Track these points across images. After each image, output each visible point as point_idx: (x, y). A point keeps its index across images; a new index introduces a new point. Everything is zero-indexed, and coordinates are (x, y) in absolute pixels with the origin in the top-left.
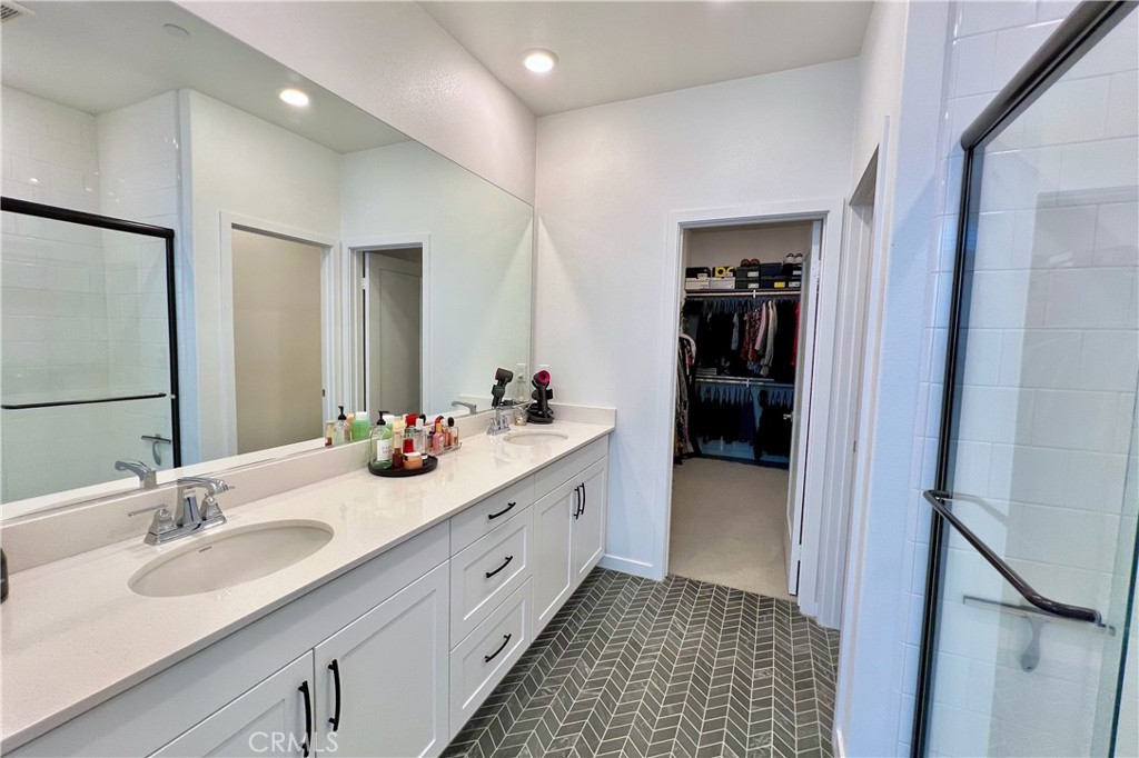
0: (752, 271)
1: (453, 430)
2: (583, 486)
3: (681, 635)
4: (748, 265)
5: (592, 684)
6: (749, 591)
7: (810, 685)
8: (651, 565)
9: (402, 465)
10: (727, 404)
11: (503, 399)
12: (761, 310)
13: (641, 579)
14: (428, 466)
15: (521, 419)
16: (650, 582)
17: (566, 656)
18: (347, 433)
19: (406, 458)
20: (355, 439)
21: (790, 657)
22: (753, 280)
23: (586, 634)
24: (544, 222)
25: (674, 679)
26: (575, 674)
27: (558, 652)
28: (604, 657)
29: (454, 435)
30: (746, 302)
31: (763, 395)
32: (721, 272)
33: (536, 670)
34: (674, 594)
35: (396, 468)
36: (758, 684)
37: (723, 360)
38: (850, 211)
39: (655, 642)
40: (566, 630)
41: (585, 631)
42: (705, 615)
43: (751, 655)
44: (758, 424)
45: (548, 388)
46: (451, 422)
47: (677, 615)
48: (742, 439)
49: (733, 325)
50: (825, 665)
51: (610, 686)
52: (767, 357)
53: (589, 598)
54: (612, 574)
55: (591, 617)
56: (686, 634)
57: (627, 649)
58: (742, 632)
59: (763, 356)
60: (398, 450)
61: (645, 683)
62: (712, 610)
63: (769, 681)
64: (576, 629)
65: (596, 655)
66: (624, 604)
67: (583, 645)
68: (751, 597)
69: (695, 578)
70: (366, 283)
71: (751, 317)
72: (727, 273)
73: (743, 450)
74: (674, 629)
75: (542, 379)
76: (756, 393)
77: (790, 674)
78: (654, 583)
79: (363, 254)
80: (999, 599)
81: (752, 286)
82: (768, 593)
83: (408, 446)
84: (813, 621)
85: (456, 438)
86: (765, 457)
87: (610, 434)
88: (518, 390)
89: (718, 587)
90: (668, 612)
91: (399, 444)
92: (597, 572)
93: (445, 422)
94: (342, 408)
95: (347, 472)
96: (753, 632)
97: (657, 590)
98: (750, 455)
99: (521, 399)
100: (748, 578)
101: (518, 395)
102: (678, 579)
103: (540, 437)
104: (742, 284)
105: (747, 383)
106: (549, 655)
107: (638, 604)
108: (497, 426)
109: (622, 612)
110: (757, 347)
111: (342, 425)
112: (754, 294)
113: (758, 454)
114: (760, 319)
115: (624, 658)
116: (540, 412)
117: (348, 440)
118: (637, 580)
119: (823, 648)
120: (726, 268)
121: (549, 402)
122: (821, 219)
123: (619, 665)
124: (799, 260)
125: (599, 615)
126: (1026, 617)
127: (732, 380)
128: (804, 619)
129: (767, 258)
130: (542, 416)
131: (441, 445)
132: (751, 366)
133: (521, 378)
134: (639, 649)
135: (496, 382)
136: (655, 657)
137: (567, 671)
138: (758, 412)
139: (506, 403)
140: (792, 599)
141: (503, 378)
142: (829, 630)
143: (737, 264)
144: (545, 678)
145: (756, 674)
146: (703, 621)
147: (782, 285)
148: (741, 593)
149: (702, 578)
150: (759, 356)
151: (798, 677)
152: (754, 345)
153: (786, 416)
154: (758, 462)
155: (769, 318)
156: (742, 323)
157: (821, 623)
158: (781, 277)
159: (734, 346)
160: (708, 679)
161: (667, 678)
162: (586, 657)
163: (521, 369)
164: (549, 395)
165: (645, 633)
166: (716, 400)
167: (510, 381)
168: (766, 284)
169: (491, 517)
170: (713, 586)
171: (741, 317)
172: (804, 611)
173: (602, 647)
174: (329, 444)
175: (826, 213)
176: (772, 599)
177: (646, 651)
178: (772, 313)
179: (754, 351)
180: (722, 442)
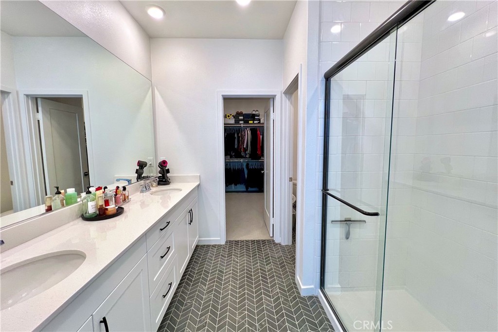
0: (241, 116)
1: (126, 193)
2: (191, 210)
3: (237, 262)
4: (239, 114)
5: (208, 293)
6: (257, 239)
7: (284, 266)
8: (219, 239)
9: (104, 213)
10: (234, 170)
11: (143, 176)
12: (245, 132)
13: (216, 245)
14: (119, 211)
15: (155, 184)
16: (220, 246)
17: (193, 285)
18: (62, 201)
19: (107, 209)
20: (68, 204)
21: (276, 258)
22: (241, 120)
23: (199, 273)
24: (157, 88)
25: (240, 279)
26: (199, 291)
27: (189, 285)
28: (210, 280)
29: (127, 195)
30: (239, 129)
31: (247, 165)
32: (229, 116)
33: (181, 295)
34: (231, 247)
35: (102, 215)
36: (268, 271)
37: (232, 152)
38: (283, 95)
39: (229, 268)
40: (190, 275)
41: (199, 272)
42: (244, 252)
43: (264, 262)
44: (246, 176)
45: (166, 168)
46: (124, 189)
47: (234, 255)
48: (241, 183)
49: (235, 138)
50: (287, 257)
51: (216, 291)
52: (249, 150)
53: (196, 259)
54: (203, 246)
55: (199, 266)
56: (240, 261)
57: (218, 274)
58: (258, 254)
59: (247, 150)
60: (102, 205)
61: (229, 285)
62: (246, 250)
63: (272, 269)
64: (194, 273)
65: (206, 280)
66: (212, 257)
67: (200, 278)
68: (258, 241)
69: (237, 239)
70: (40, 116)
71: (242, 135)
72: (231, 117)
73: (241, 187)
74: (234, 261)
75: (163, 164)
76: (245, 165)
77: (277, 264)
78: (221, 245)
79: (35, 99)
80: (339, 220)
81: (241, 122)
82: (264, 238)
83: (107, 203)
84: (280, 244)
85: (128, 196)
86: (250, 189)
87: (198, 186)
88: (150, 170)
89: (246, 241)
90: (230, 255)
91: (101, 202)
92: (197, 246)
93: (121, 189)
94: (57, 188)
95: (69, 222)
96: (262, 254)
97: (223, 248)
98: (244, 189)
99: (152, 175)
100: (256, 235)
101: (150, 173)
102: (230, 241)
103: (167, 191)
104: (237, 121)
105: (242, 161)
106: (185, 288)
107: (217, 256)
108: (146, 188)
109: (212, 260)
110: (245, 147)
111: (58, 197)
112: (242, 125)
113: (247, 188)
114: (245, 135)
115: (218, 278)
116: (164, 180)
117: (63, 205)
118: (214, 246)
119: (285, 252)
120: (231, 115)
121: (168, 175)
122: (273, 98)
123: (217, 281)
124: (257, 113)
125: (202, 264)
126: (346, 223)
127: (236, 160)
128: (277, 244)
129: (245, 111)
130: (165, 181)
131: (121, 201)
132: (243, 154)
133: (151, 164)
134: (223, 273)
135: (138, 168)
136: (230, 274)
137: (196, 291)
138: (246, 172)
139: (144, 178)
140: (272, 238)
141: (142, 165)
142: (285, 246)
143: (234, 113)
144: (187, 298)
145: (267, 268)
146: (244, 255)
147: (251, 122)
148: (254, 241)
149: (240, 239)
150: (245, 150)
151: (280, 264)
152: (243, 146)
153: (262, 172)
154: (247, 191)
155: (248, 135)
156: (238, 137)
157: (283, 244)
158: (252, 119)
159: (236, 147)
160: (251, 275)
161: (237, 280)
162: (202, 283)
163: (150, 160)
164: (168, 171)
165: (223, 266)
166: (230, 169)
167: (146, 166)
168: (246, 122)
169: (161, 230)
170: (244, 241)
171: (238, 134)
172: (276, 242)
173: (208, 277)
174: (49, 209)
175: (275, 96)
176: (265, 240)
177: (226, 273)
178: (249, 133)
179: (243, 147)
180: (233, 185)
